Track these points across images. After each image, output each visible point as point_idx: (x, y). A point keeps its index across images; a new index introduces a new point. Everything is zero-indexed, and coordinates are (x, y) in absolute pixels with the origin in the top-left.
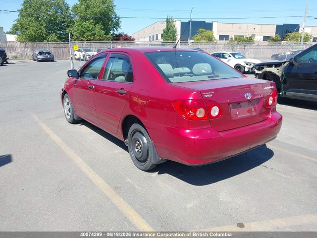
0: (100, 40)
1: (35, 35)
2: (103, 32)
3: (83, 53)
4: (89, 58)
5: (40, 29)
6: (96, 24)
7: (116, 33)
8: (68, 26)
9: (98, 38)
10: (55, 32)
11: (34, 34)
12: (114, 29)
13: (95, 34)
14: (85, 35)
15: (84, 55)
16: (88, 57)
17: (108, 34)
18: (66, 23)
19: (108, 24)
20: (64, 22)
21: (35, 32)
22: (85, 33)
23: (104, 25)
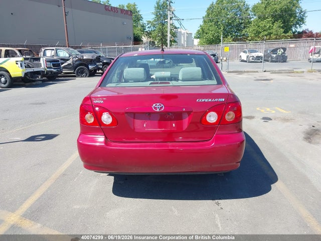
0: (276, 39)
1: (212, 39)
2: (282, 30)
3: (248, 54)
4: (253, 59)
5: (218, 32)
6: (274, 22)
7: (299, 30)
8: (244, 27)
9: (274, 37)
10: (231, 34)
11: (212, 37)
12: (298, 26)
13: (272, 33)
14: (261, 35)
15: (248, 57)
16: (251, 58)
17: (288, 32)
18: (243, 25)
19: (288, 21)
20: (242, 23)
21: (213, 36)
22: (261, 32)
23: (284, 22)
